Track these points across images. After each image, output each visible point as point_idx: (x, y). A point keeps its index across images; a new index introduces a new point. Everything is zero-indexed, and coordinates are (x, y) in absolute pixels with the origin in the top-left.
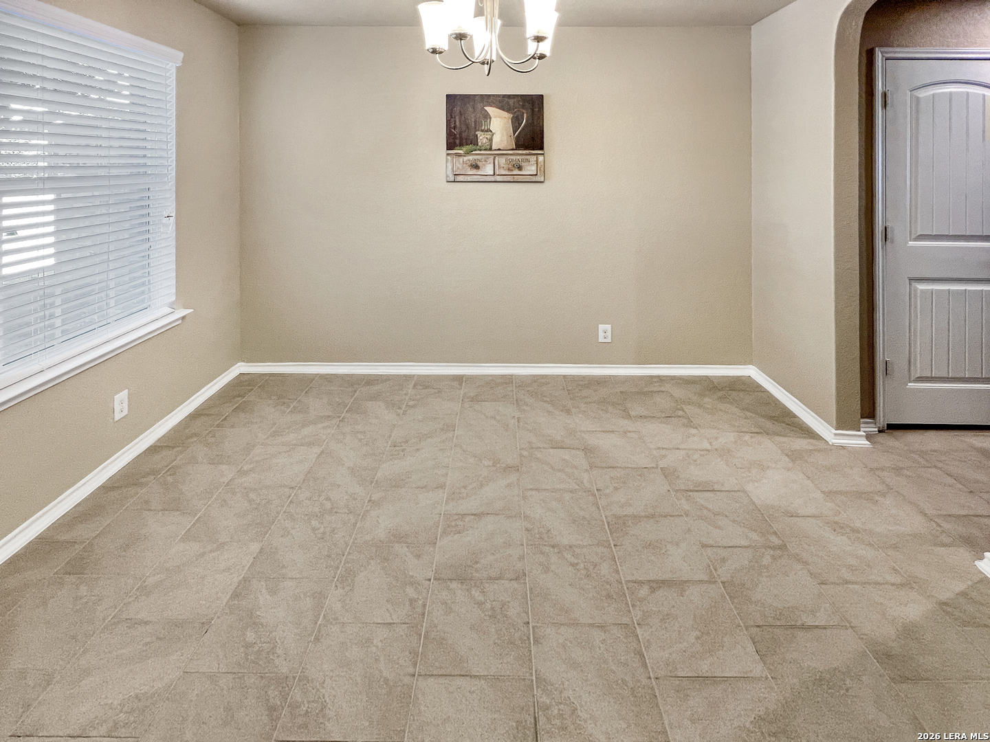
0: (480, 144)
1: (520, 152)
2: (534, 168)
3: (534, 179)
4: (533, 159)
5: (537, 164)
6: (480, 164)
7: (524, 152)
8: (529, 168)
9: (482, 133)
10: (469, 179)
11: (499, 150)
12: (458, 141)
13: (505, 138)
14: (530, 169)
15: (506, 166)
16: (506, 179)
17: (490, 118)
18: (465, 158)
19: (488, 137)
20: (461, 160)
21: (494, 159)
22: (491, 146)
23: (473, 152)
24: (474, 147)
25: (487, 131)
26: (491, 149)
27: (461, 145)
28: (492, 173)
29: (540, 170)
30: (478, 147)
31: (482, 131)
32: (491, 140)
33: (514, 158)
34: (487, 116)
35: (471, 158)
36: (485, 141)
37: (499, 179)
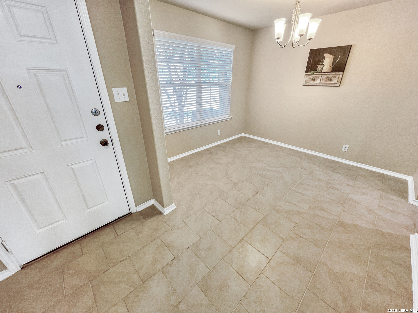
0: (318, 70)
1: (333, 73)
2: (336, 80)
3: (335, 85)
4: (337, 76)
5: (338, 78)
6: (315, 78)
7: (334, 73)
8: (334, 80)
9: (320, 65)
10: (310, 84)
11: (325, 72)
12: (310, 69)
13: (328, 67)
14: (335, 81)
15: (325, 80)
16: (324, 85)
17: (325, 59)
18: (311, 76)
19: (322, 67)
20: (309, 77)
21: (321, 76)
22: (322, 71)
23: (315, 74)
24: (315, 72)
25: (322, 65)
26: (321, 72)
27: (311, 71)
28: (319, 82)
29: (339, 81)
30: (317, 72)
31: (320, 64)
32: (322, 68)
33: (329, 76)
34: (323, 58)
35: (313, 76)
36: (320, 69)
37: (321, 84)
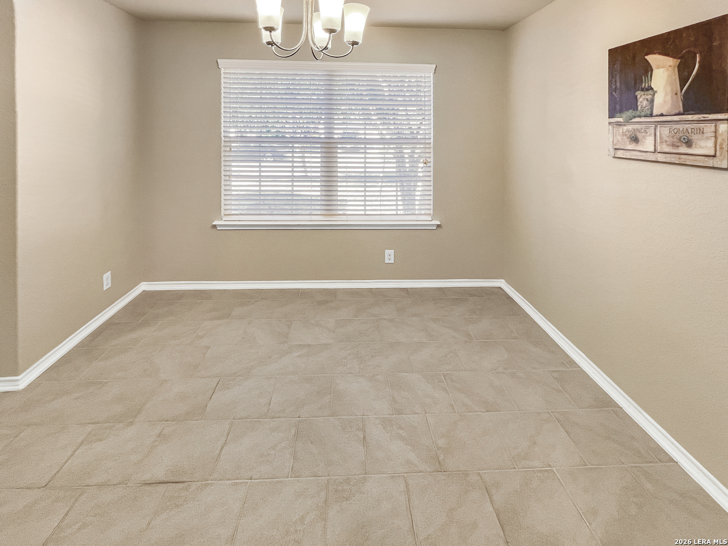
0: (639, 108)
1: (690, 117)
2: (711, 143)
3: (710, 162)
4: (709, 128)
5: (716, 137)
6: (640, 136)
7: (696, 117)
8: (703, 143)
9: (642, 93)
10: (628, 155)
11: (662, 115)
12: (618, 107)
13: (669, 98)
14: (704, 146)
15: (670, 140)
16: (669, 158)
17: (652, 70)
18: (625, 128)
19: (649, 97)
20: (621, 130)
21: (655, 129)
22: (652, 111)
23: (633, 120)
24: (634, 113)
25: (647, 90)
26: (651, 115)
27: (621, 111)
28: (652, 149)
29: (721, 148)
30: (638, 113)
31: (642, 90)
32: (652, 101)
33: (680, 127)
34: (648, 69)
35: (630, 127)
36: (645, 103)
37: (661, 157)
